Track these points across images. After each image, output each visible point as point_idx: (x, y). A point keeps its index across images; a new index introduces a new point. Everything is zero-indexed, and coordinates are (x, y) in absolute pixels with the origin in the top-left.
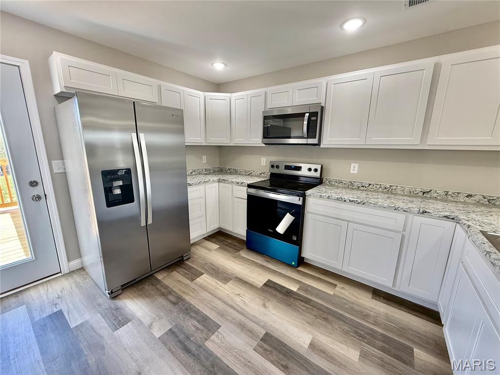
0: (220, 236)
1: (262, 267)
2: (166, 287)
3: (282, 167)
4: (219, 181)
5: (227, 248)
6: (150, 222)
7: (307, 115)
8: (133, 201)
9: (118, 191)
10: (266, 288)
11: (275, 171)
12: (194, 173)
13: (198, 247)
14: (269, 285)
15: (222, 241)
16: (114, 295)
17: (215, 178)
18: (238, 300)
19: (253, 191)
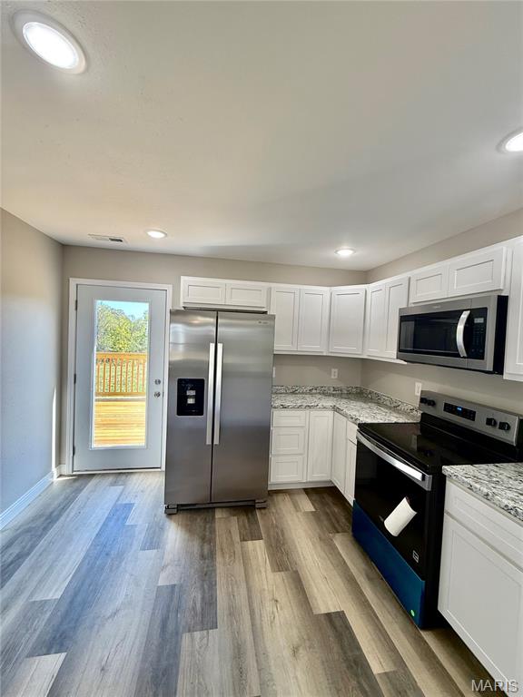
0: (325, 494)
3: (441, 406)
4: (335, 409)
5: (323, 518)
6: (216, 441)
7: (464, 316)
8: (202, 414)
9: (191, 401)
11: (430, 411)
12: (314, 391)
14: (336, 622)
15: (324, 504)
16: (171, 511)
17: (329, 402)
18: (269, 607)
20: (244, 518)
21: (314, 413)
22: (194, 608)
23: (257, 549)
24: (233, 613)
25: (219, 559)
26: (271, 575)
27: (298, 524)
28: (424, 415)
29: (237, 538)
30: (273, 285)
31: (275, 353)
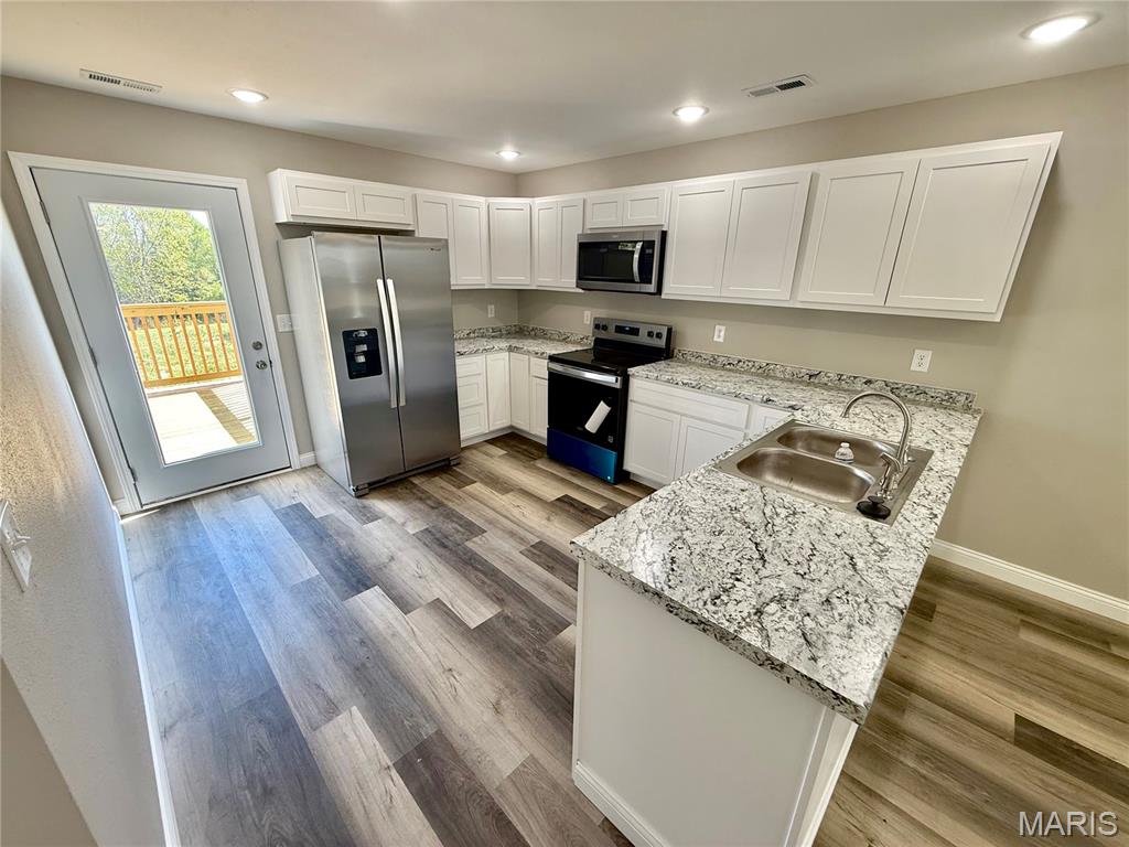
0: (512, 440)
1: (562, 480)
2: (424, 492)
3: (612, 329)
4: (510, 349)
5: (519, 455)
6: (402, 403)
7: (639, 246)
8: (380, 373)
9: (361, 359)
10: (558, 503)
11: (603, 335)
12: (472, 335)
13: (474, 451)
14: (565, 501)
15: (512, 447)
16: (360, 493)
17: (504, 344)
18: (516, 512)
19: (558, 367)
20: (444, 476)
21: (490, 357)
22: (458, 531)
23: (477, 488)
24: (490, 522)
25: (450, 504)
26: (503, 497)
27: (501, 464)
28: (597, 341)
29: (454, 489)
30: (419, 191)
31: (452, 288)
